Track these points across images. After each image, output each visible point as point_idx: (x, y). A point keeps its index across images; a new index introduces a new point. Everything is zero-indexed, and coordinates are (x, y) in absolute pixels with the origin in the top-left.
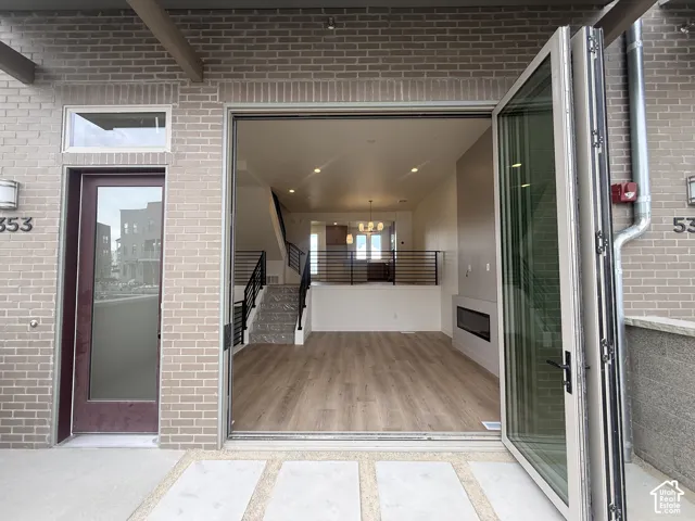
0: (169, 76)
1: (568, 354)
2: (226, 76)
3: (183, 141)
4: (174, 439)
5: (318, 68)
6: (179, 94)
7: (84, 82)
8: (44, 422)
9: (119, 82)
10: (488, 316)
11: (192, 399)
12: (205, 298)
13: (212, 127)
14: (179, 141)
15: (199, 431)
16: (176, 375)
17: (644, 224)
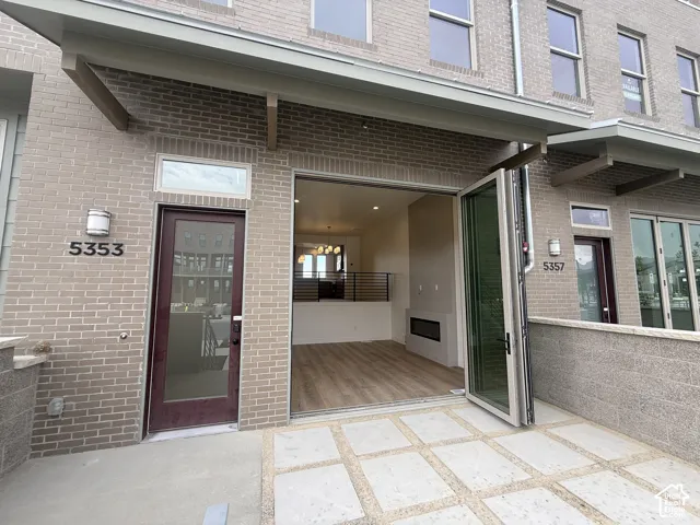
0: (248, 142)
1: (508, 334)
2: (294, 149)
3: (261, 193)
4: (252, 422)
5: (357, 153)
6: (258, 157)
7: (177, 137)
8: (133, 422)
9: (208, 141)
10: (438, 323)
11: (266, 389)
12: (278, 311)
13: (283, 184)
14: (258, 192)
15: (272, 413)
16: (253, 371)
17: (532, 265)
